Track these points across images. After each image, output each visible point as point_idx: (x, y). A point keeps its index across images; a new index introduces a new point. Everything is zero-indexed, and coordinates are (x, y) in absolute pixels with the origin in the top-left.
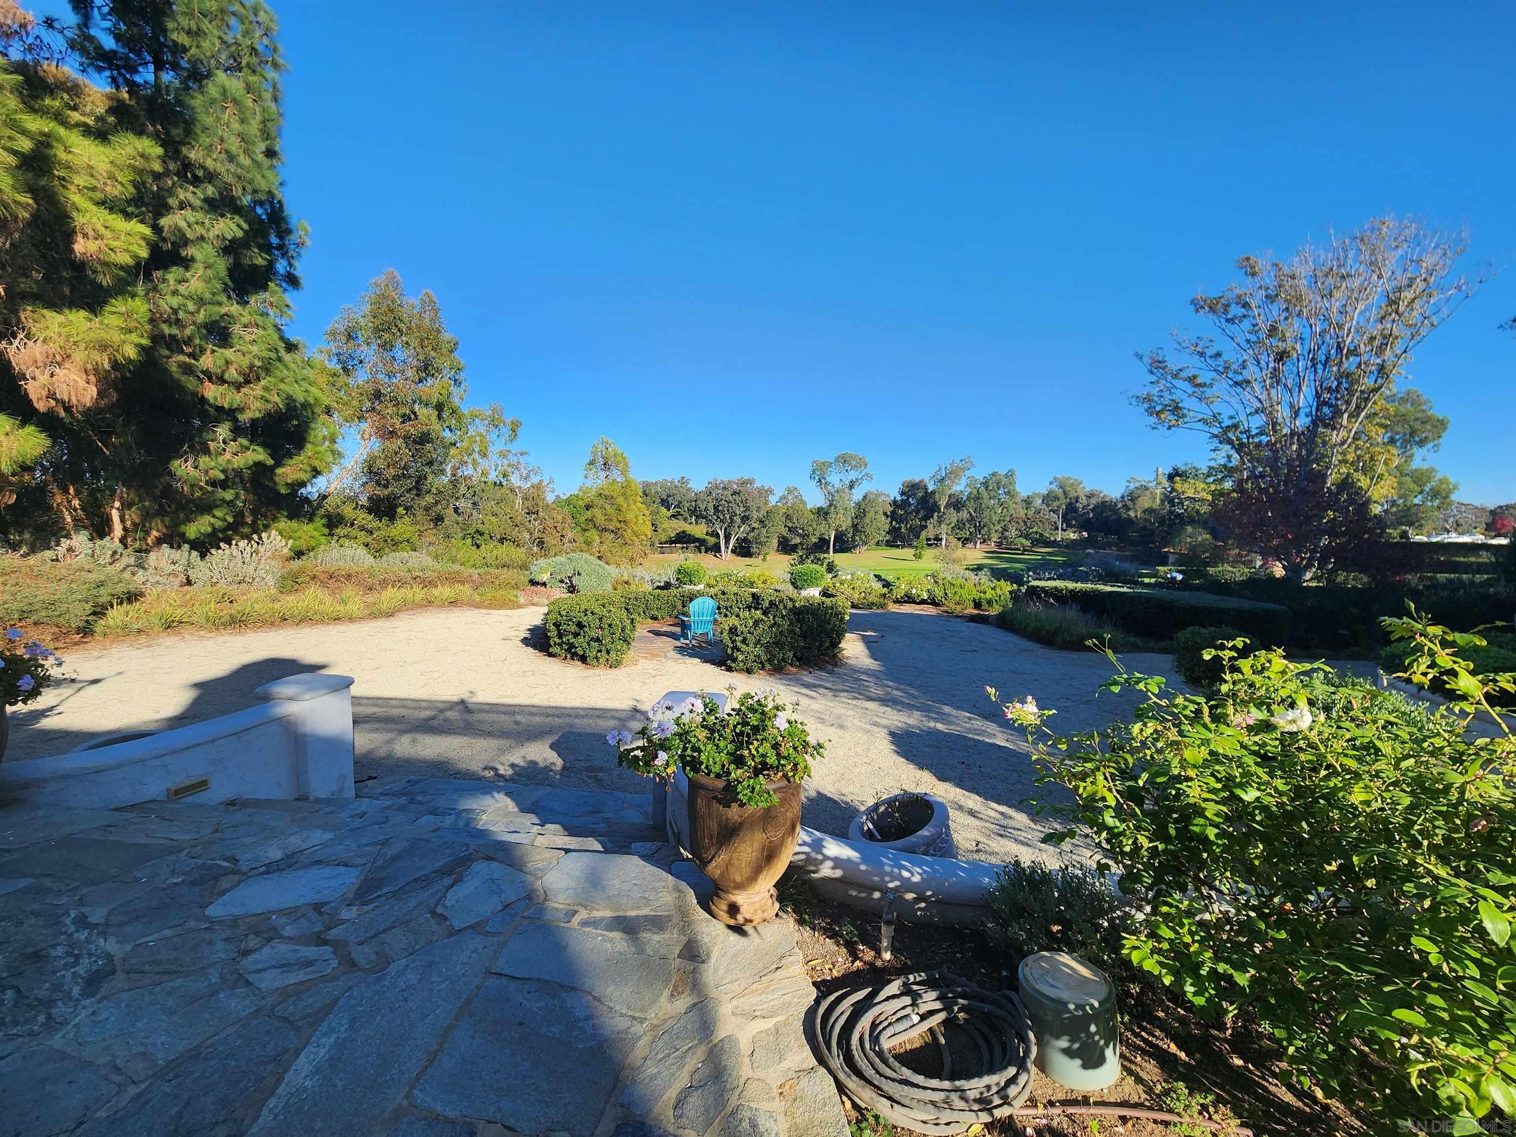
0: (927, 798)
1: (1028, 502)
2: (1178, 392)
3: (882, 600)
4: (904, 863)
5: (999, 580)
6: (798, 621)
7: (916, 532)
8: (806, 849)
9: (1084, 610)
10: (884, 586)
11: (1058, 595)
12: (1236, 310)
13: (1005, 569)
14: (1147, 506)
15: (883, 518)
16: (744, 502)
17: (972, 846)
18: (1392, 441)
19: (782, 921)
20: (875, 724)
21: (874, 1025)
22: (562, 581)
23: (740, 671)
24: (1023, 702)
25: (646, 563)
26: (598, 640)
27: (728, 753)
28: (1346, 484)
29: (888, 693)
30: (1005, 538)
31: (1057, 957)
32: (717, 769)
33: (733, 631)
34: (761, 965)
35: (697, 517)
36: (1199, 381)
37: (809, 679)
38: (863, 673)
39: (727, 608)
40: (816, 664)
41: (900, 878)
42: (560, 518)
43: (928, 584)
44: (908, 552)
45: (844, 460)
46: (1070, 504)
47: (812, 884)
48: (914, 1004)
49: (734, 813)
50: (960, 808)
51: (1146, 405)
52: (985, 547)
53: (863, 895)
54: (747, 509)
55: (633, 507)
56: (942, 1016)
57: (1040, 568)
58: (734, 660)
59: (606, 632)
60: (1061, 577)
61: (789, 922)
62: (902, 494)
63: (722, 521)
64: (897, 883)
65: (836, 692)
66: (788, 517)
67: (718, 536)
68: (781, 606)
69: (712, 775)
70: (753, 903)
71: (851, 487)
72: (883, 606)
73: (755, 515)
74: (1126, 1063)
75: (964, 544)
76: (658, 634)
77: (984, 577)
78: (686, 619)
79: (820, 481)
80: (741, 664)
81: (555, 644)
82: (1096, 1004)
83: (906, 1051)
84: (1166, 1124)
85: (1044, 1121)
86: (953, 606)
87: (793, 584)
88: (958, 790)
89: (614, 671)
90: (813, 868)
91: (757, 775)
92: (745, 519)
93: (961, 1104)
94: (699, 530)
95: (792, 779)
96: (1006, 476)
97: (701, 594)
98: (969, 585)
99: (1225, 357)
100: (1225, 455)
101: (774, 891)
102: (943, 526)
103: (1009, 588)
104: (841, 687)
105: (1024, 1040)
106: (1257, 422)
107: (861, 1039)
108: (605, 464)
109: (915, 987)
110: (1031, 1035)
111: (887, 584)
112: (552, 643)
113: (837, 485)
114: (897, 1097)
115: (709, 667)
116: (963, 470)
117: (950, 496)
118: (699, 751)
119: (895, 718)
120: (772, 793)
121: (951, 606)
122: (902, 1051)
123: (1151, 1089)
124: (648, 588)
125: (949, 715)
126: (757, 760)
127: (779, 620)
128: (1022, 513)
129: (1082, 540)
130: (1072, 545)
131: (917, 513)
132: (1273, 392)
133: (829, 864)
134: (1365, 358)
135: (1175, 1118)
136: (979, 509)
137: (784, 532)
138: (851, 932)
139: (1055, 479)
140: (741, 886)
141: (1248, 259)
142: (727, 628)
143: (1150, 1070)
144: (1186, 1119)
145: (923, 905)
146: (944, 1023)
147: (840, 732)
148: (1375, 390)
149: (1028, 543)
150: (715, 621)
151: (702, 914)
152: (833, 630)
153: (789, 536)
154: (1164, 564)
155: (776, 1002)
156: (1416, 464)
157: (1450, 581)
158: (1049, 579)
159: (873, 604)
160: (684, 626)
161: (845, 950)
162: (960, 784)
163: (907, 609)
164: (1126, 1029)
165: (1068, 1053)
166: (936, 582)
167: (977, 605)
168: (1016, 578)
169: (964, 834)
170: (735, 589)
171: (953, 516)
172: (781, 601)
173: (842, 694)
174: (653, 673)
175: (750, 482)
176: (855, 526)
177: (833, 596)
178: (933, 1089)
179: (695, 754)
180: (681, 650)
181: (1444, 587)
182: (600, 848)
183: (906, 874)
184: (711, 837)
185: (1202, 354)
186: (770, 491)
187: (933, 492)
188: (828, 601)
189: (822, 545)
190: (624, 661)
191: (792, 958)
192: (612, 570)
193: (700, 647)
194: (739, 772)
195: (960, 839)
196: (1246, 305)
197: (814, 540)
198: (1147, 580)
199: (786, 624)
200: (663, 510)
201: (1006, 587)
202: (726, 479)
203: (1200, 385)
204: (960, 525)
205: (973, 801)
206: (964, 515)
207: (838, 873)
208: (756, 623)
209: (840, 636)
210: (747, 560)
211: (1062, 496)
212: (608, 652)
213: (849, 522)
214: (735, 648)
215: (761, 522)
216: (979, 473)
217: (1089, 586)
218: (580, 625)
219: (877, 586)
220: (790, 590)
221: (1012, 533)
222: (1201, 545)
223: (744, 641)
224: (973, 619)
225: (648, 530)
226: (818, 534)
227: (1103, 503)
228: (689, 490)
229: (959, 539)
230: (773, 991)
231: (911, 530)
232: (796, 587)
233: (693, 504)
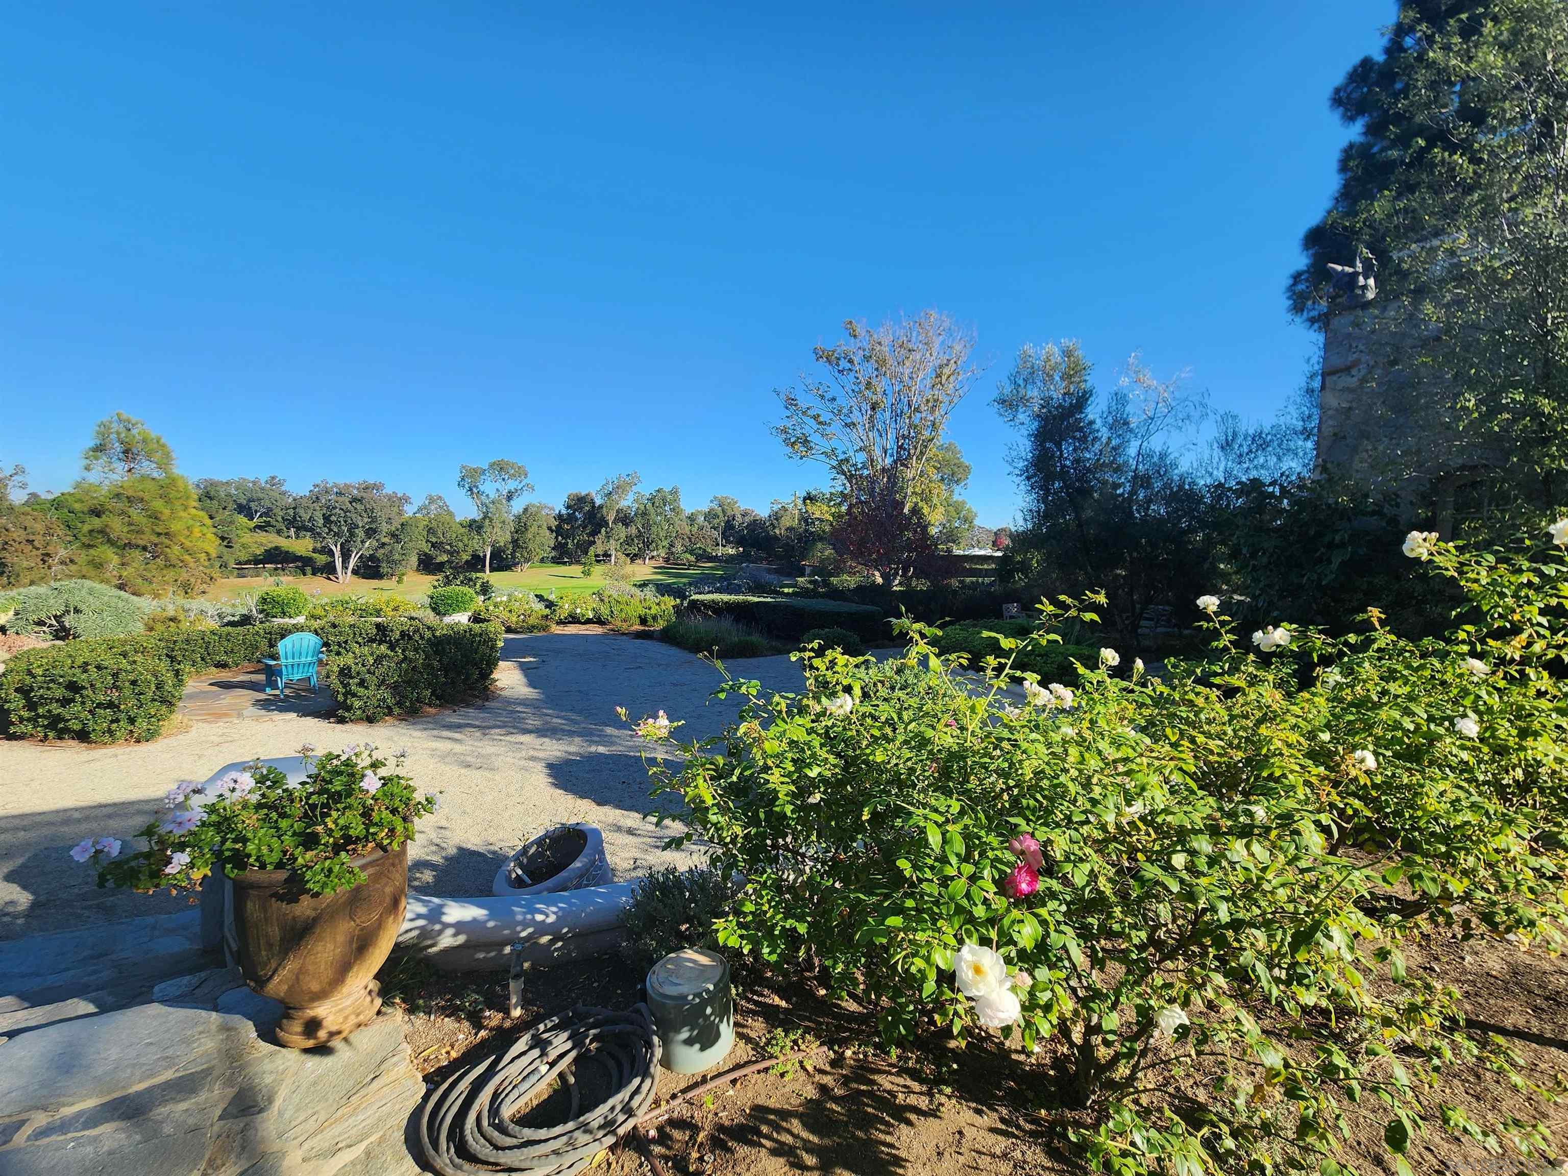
0: (578, 827)
1: (692, 519)
2: (806, 427)
3: (543, 622)
4: (538, 906)
5: (663, 595)
6: (436, 653)
7: (584, 548)
8: (421, 922)
9: (737, 620)
10: (546, 607)
11: (714, 607)
12: (844, 364)
13: (669, 585)
14: (788, 525)
15: (548, 533)
16: (369, 512)
17: (629, 864)
18: (943, 479)
19: (386, 1018)
20: (533, 759)
21: (496, 1095)
22: (41, 623)
23: (359, 720)
24: (655, 717)
25: (212, 590)
26: (111, 705)
27: (295, 834)
28: (915, 511)
29: (547, 723)
30: (672, 553)
31: (682, 955)
32: (275, 857)
33: (345, 672)
34: (351, 1083)
35: (298, 529)
36: (821, 419)
37: (454, 719)
38: (520, 704)
39: (339, 645)
40: (462, 701)
41: (533, 922)
42: (39, 527)
43: (594, 603)
44: (576, 570)
45: (500, 468)
46: (728, 521)
47: (428, 960)
48: (543, 1054)
49: (304, 907)
50: (619, 829)
51: (784, 436)
52: (653, 563)
53: (493, 954)
54: (374, 520)
55: (182, 514)
56: (573, 1054)
57: (699, 583)
58: (349, 708)
59: (127, 692)
60: (719, 591)
61: (397, 1016)
62: (568, 507)
63: (336, 534)
64: (530, 930)
65: (484, 729)
66: (430, 531)
67: (331, 553)
68: (417, 637)
69: (269, 867)
70: (341, 1010)
71: (509, 498)
72: (545, 628)
73: (385, 528)
74: (740, 1030)
75: (632, 561)
76: (227, 686)
77: (649, 593)
78: (273, 663)
79: (471, 490)
80: (359, 712)
81: (22, 719)
82: (711, 987)
83: (532, 1109)
84: (766, 1070)
85: (666, 1117)
86: (619, 624)
87: (434, 609)
88: (618, 812)
89: (144, 747)
90: (429, 942)
91: (337, 853)
92: (371, 533)
93: (588, 1138)
94: (303, 546)
95: (389, 848)
96: (671, 493)
97: (298, 628)
98: (635, 602)
99: (838, 402)
100: (840, 484)
101: (374, 985)
102: (612, 541)
103: (673, 603)
104: (492, 723)
105: (649, 1045)
106: (861, 458)
107: (479, 1119)
108: (126, 452)
109: (545, 1036)
110: (656, 1039)
111: (550, 605)
112: (14, 718)
113: (493, 495)
114: (516, 1164)
115: (310, 722)
116: (631, 484)
117: (617, 511)
118: (245, 840)
119: (555, 747)
120: (357, 870)
121: (618, 624)
122: (527, 1110)
123: (757, 1044)
124: (211, 624)
125: (611, 736)
126: (338, 834)
127: (410, 654)
128: (687, 529)
129: (738, 555)
130: (730, 559)
131: (585, 527)
132: (870, 434)
133: (450, 931)
134: (924, 415)
135: (773, 1062)
136: (647, 526)
137: (426, 548)
138: (475, 1001)
139: (715, 498)
140: (322, 995)
141: (851, 322)
142: (336, 669)
143: (757, 1027)
144: (782, 1058)
145: (560, 944)
146: (576, 1060)
147: (488, 774)
148: (931, 440)
149: (693, 558)
150: (320, 662)
151: (266, 1047)
152: (482, 660)
153: (433, 552)
154: (803, 575)
155: (368, 1121)
156: (956, 497)
157: (972, 582)
158: (709, 592)
159: (533, 627)
160: (272, 673)
161: (467, 1024)
162: (620, 805)
163: (572, 629)
164: (741, 998)
165: (689, 1042)
166: (602, 600)
167: (643, 621)
168: (679, 593)
169: (623, 855)
170: (351, 620)
171: (622, 532)
172: (416, 631)
173: (493, 731)
174: (216, 740)
175: (377, 487)
176: (515, 542)
177: (485, 620)
178: (555, 1138)
179: (239, 846)
180: (266, 705)
181: (969, 588)
182: (92, 1008)
183: (539, 917)
184: (270, 946)
185: (822, 397)
186: (406, 499)
187: (601, 507)
188: (476, 627)
189: (476, 563)
190: (163, 731)
191: (395, 1059)
192: (147, 605)
193: (298, 697)
194: (309, 855)
195: (618, 860)
196: (851, 361)
197: (465, 557)
198: (786, 590)
199: (420, 658)
200: (242, 519)
201: (670, 602)
202: (341, 481)
203: (821, 423)
204: (629, 541)
205: (632, 819)
206: (633, 530)
207: (461, 939)
208: (379, 660)
209: (492, 664)
210: (375, 583)
211: (721, 515)
212: (132, 721)
213: (508, 537)
214: (349, 693)
215: (393, 535)
216: (646, 489)
217: (741, 598)
218: (73, 687)
219: (539, 607)
220: (430, 617)
221: (679, 548)
222: (828, 558)
223: (362, 683)
224: (639, 635)
225: (212, 545)
226: (470, 551)
227: (755, 521)
228: (284, 493)
229: (627, 555)
230: (365, 1108)
231: (578, 546)
232: (438, 614)
233: (291, 512)
